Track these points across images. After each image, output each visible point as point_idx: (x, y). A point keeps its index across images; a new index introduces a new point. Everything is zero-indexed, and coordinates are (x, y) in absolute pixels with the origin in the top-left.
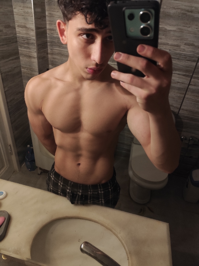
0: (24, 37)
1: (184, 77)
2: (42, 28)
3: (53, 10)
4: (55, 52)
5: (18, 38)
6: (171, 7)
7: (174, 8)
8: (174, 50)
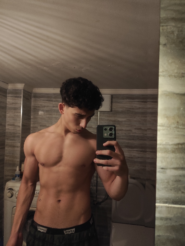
0: (11, 132)
1: (142, 152)
2: (27, 126)
5: (6, 134)
7: (121, 108)
8: (128, 133)
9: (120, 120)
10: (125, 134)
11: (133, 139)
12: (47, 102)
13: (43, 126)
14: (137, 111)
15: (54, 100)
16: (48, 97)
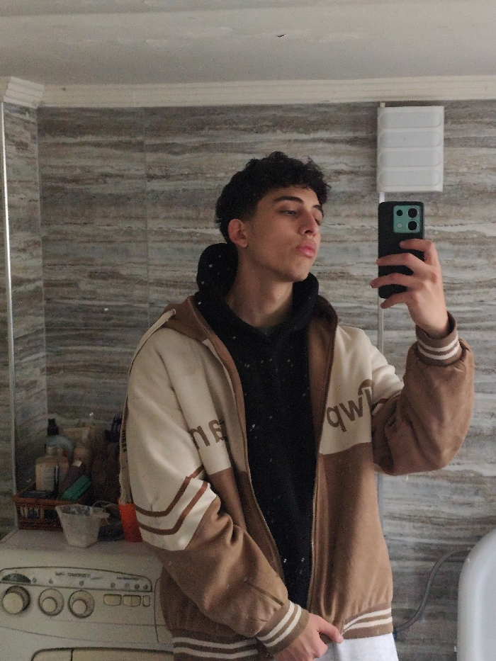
2: (29, 281)
3: (67, 220)
4: (75, 362)
6: (484, 167)
9: (491, 231)
12: (118, 152)
13: (104, 278)
15: (149, 141)
16: (118, 129)
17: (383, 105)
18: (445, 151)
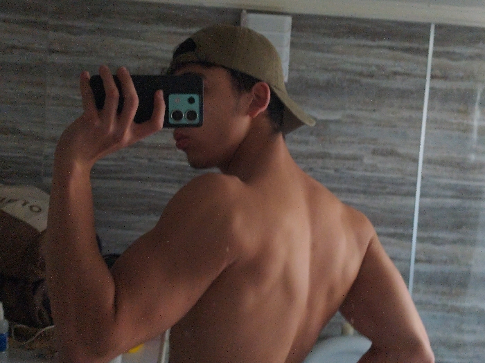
1: (393, 241)
6: (319, 66)
7: (326, 70)
8: (349, 169)
9: (322, 115)
10: (336, 170)
11: (364, 192)
12: (25, 29)
13: (5, 133)
14: (384, 84)
17: (244, 12)
18: (291, 51)
